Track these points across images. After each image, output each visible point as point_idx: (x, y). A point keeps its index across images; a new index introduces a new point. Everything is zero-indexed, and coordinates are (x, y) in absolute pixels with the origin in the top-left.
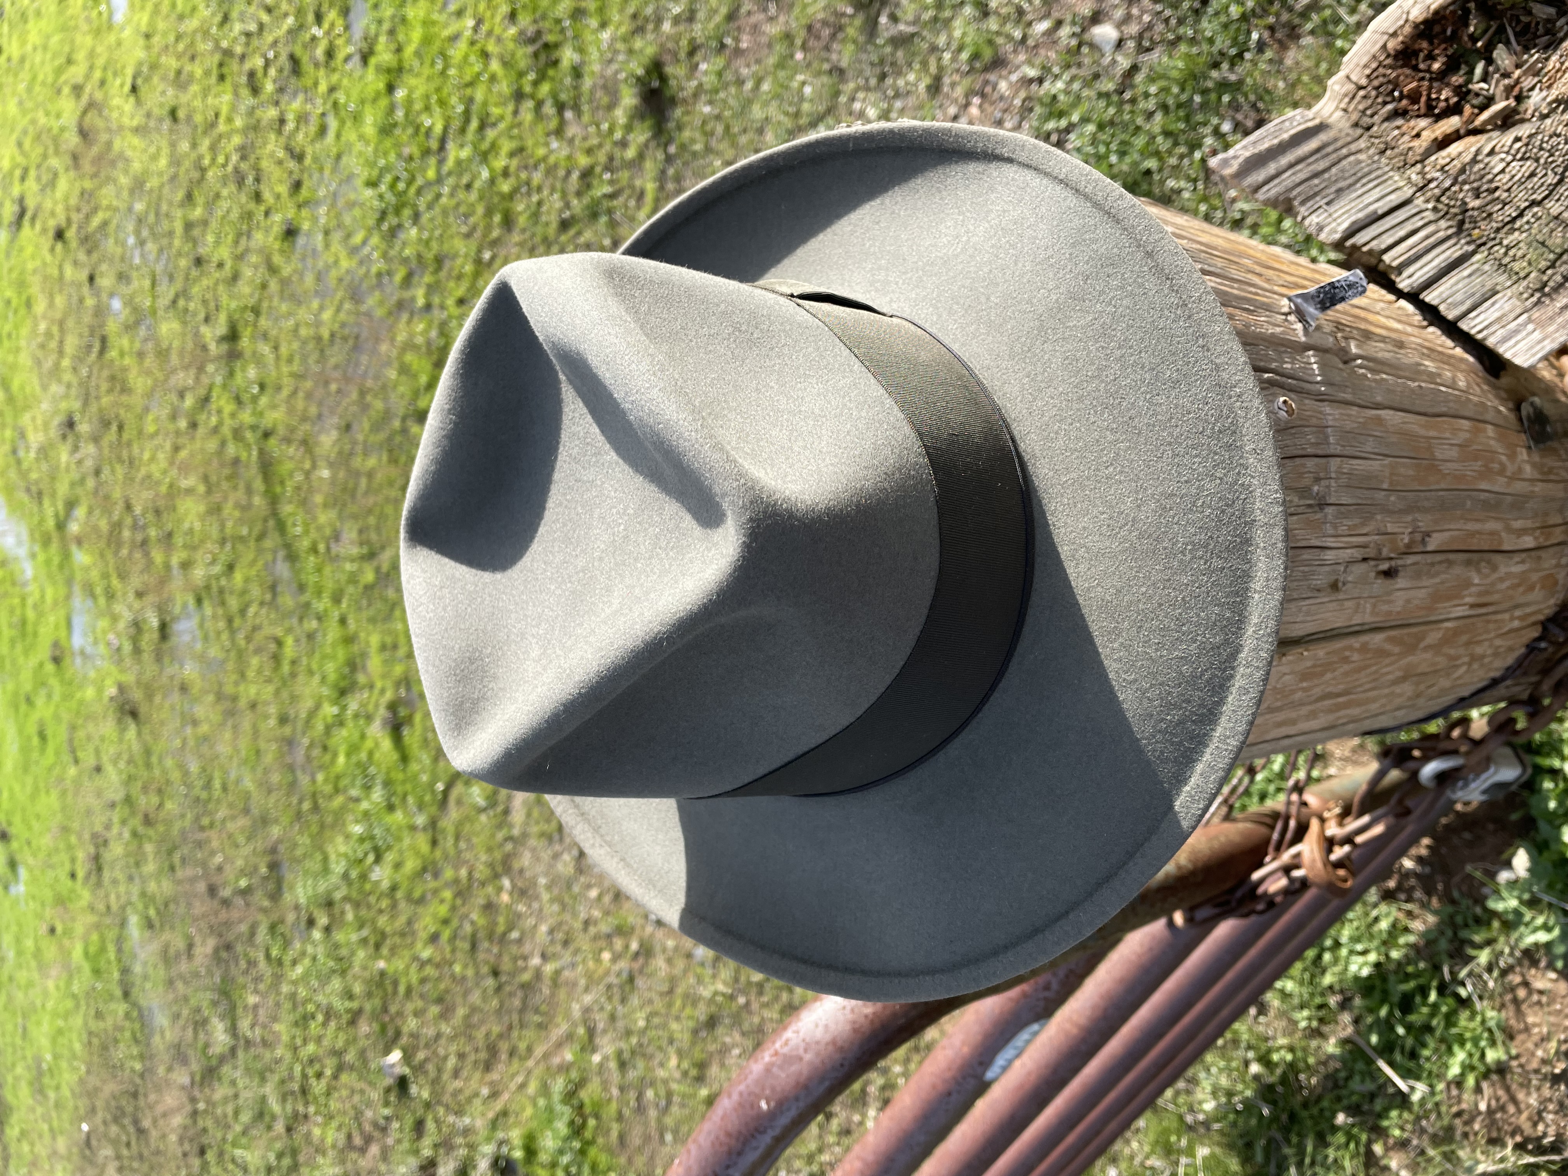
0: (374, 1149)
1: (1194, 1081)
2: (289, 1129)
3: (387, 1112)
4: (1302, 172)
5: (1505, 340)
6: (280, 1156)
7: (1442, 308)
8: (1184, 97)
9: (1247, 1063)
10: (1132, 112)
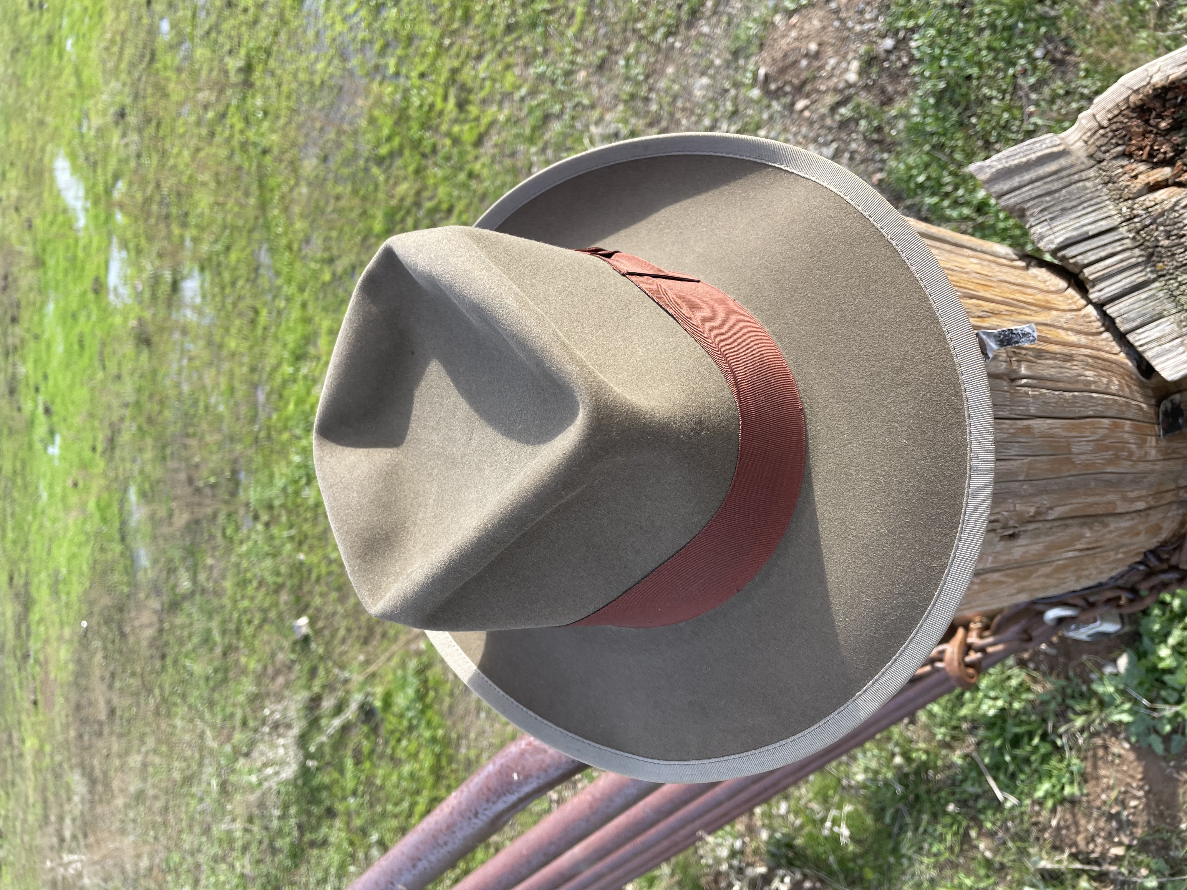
0: (281, 680)
1: (854, 758)
2: (225, 654)
3: (293, 656)
4: (1039, 188)
5: (1158, 356)
6: (216, 671)
7: (1117, 321)
8: (1010, 21)
9: (893, 755)
10: (967, 25)
